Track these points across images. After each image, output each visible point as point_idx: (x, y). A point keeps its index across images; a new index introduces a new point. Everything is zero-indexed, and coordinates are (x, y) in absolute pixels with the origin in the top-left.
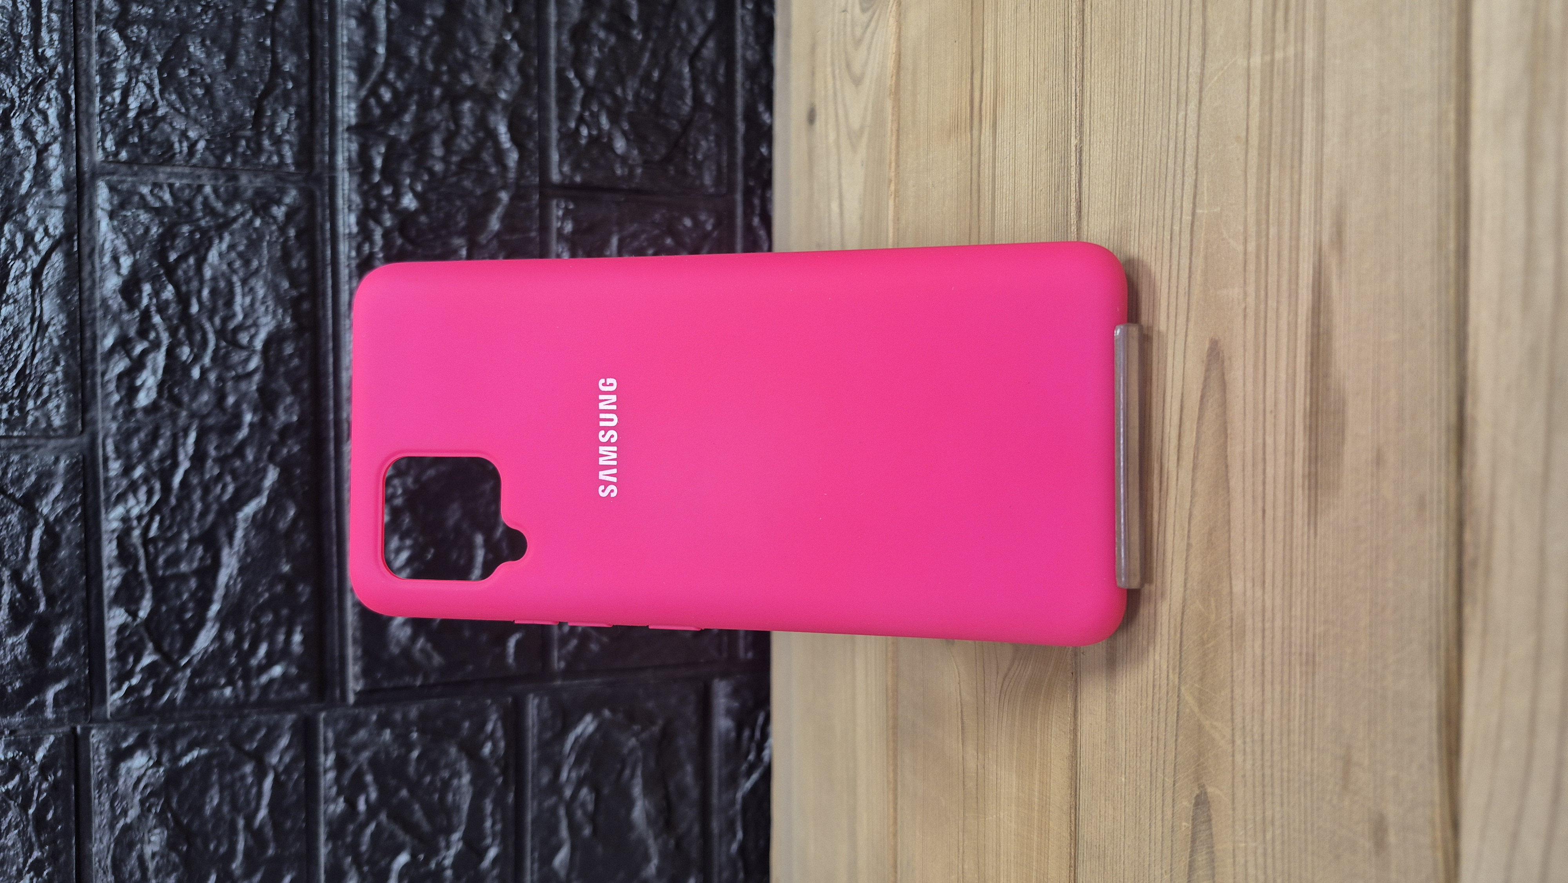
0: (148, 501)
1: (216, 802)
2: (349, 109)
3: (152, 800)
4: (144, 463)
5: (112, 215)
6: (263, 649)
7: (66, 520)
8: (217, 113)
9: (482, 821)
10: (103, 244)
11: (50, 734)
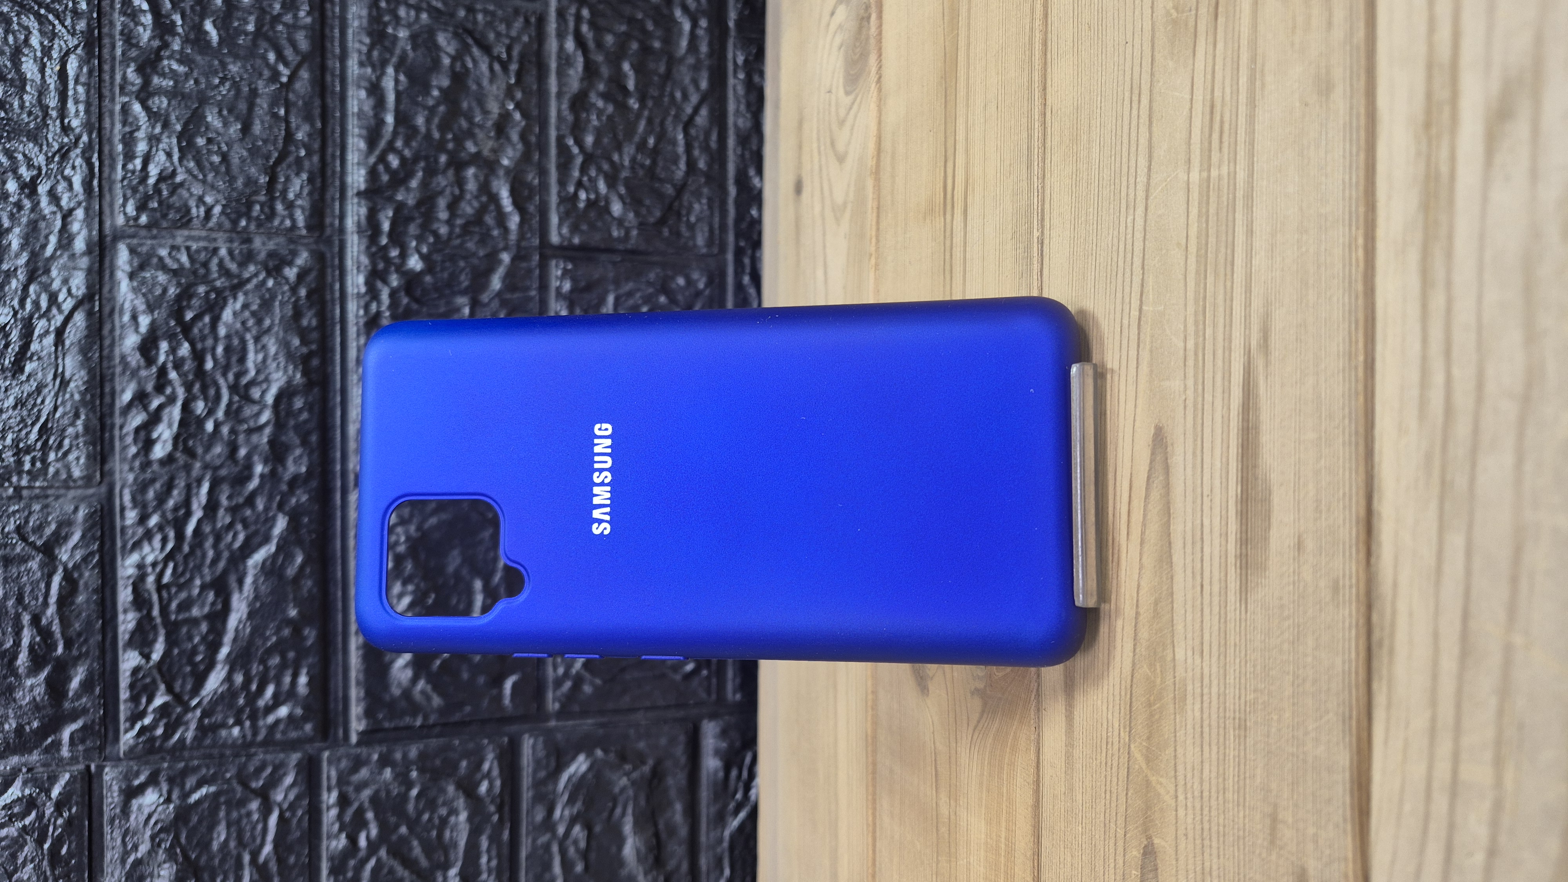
0: (163, 548)
1: (223, 837)
2: (359, 176)
3: (162, 836)
4: (159, 512)
5: (132, 276)
6: (270, 690)
7: (83, 566)
8: (232, 180)
9: (478, 857)
10: (123, 305)
11: (65, 771)
